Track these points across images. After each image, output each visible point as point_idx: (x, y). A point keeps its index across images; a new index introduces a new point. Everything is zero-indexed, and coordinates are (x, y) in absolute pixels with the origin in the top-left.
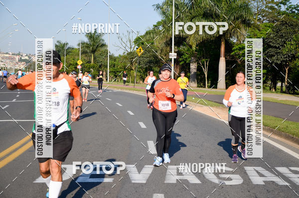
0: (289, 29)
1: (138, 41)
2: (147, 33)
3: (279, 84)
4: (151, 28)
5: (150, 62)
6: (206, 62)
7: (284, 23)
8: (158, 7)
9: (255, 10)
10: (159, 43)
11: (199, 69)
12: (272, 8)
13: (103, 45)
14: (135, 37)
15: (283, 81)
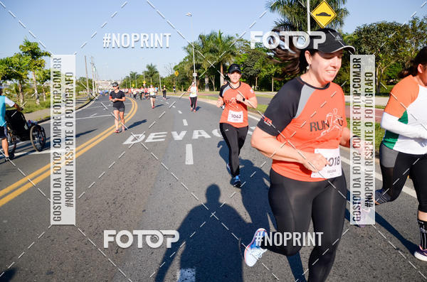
0: (257, 57)
1: (175, 68)
2: (180, 63)
3: (253, 87)
4: (182, 61)
5: (183, 79)
6: (213, 77)
7: (254, 53)
8: (185, 48)
9: (237, 47)
10: (187, 68)
11: (210, 81)
12: (247, 45)
13: (157, 72)
14: (174, 66)
15: (255, 85)
